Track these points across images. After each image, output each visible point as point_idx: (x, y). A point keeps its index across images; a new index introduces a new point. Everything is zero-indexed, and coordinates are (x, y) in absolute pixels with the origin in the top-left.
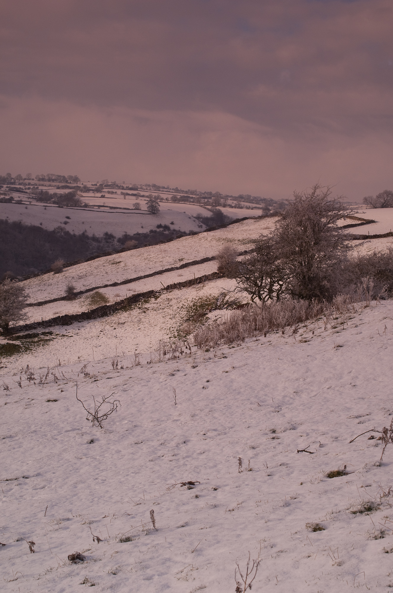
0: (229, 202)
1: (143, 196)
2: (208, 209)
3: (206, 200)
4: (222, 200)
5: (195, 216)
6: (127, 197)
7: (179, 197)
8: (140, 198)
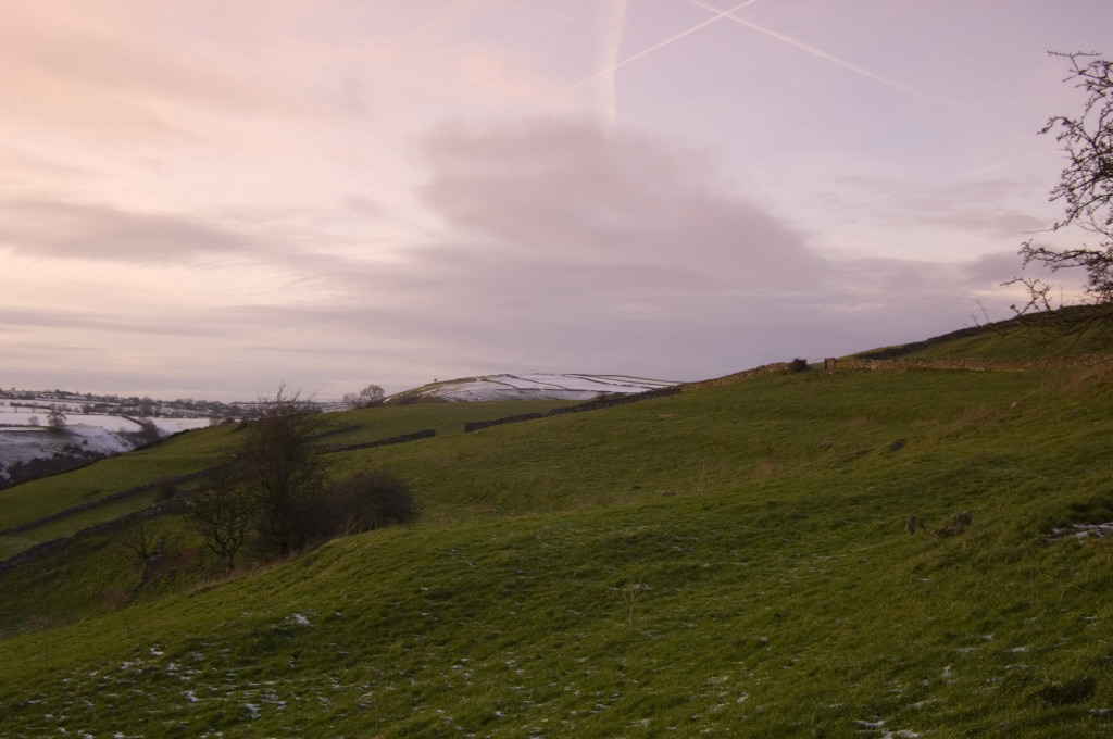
0: (163, 410)
1: (43, 407)
2: (134, 421)
3: (131, 409)
4: (153, 408)
5: (117, 430)
6: (19, 409)
7: (92, 406)
8: (38, 410)
